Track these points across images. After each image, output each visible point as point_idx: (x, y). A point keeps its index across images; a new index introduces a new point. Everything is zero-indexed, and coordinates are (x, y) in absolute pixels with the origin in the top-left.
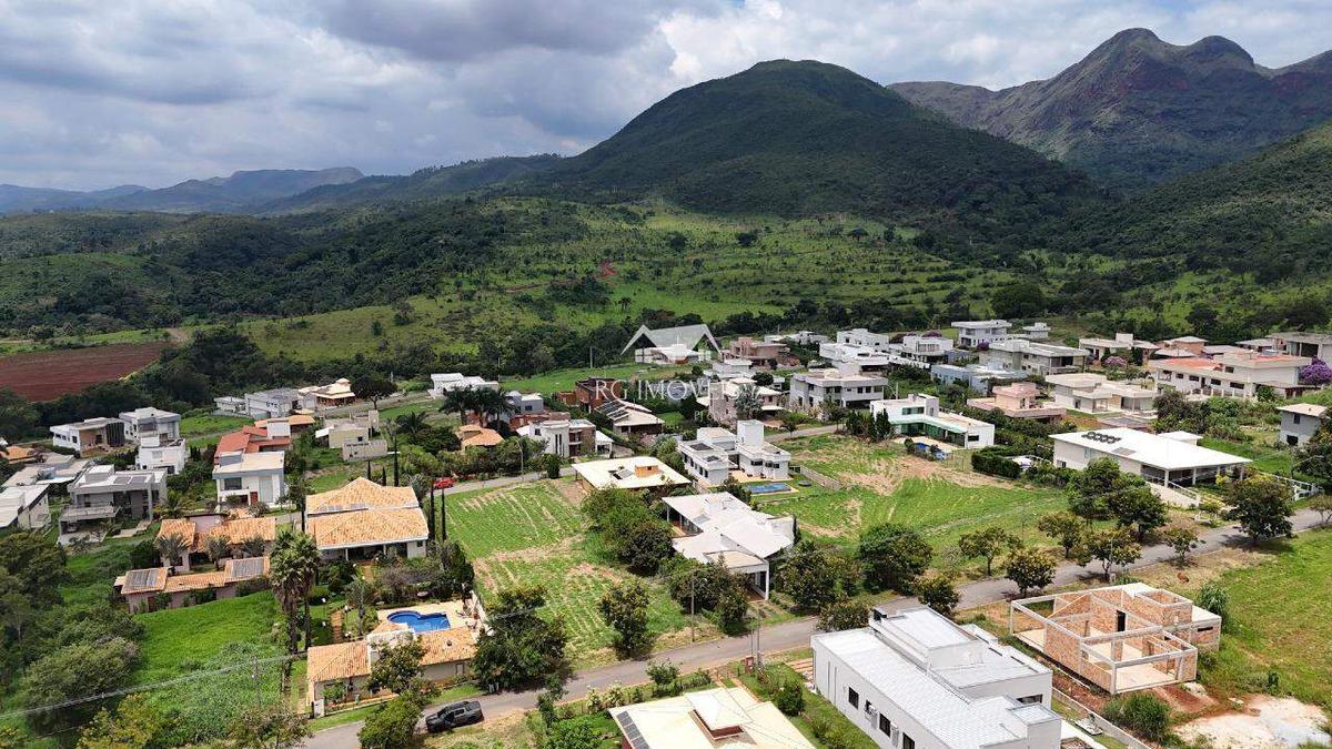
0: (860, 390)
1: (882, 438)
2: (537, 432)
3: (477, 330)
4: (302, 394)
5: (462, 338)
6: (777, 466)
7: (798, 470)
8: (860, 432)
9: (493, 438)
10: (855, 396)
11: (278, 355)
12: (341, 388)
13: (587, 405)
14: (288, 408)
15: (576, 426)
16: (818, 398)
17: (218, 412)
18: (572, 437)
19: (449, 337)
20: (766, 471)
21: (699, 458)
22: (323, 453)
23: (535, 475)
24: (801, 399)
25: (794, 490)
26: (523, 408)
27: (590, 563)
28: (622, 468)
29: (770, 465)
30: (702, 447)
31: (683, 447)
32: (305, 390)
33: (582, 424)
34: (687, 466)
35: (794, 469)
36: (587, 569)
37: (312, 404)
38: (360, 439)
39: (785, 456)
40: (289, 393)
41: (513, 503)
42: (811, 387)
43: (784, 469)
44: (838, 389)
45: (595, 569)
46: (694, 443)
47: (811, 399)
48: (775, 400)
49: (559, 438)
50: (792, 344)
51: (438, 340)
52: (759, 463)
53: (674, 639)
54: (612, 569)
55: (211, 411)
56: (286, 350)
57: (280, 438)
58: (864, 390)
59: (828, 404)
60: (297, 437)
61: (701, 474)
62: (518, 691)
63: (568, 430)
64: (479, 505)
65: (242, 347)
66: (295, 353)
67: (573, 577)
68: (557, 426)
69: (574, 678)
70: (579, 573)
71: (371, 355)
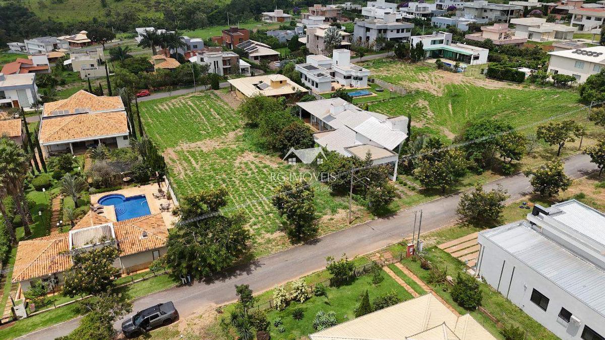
0: (398, 31)
1: (419, 60)
2: (202, 60)
3: (162, 5)
4: (60, 40)
5: (153, 9)
6: (361, 79)
7: (373, 81)
8: (404, 56)
9: (174, 64)
10: (395, 35)
11: (48, 19)
12: (82, 37)
13: (230, 44)
14: (51, 48)
15: (226, 56)
16: (373, 36)
17: (9, 52)
18: (225, 62)
19: (146, 9)
20: (353, 82)
21: (311, 75)
22: (69, 74)
23: (203, 88)
24: (361, 38)
25: (374, 95)
26: (192, 47)
27: (251, 151)
28: (261, 82)
29: (356, 78)
30: (311, 68)
31: (299, 68)
32: (62, 38)
33: (231, 55)
34: (303, 80)
35: (371, 80)
36: (250, 157)
37: (66, 46)
38: (92, 65)
39: (366, 72)
40: (53, 40)
41: (191, 106)
42: (368, 29)
43: (365, 81)
44: (385, 31)
45: (256, 157)
46: (304, 65)
47: (368, 38)
48: (346, 38)
49: (216, 63)
51: (140, 10)
52: (349, 77)
53: (333, 221)
54: (268, 156)
55: (6, 51)
56: (51, 16)
57: (42, 65)
58: (400, 31)
59: (379, 40)
60: (54, 65)
61: (313, 85)
62: (209, 281)
63: (222, 58)
64: (167, 108)
65: (25, 14)
66: (58, 18)
67: (241, 163)
68: (215, 56)
69: (257, 265)
70: (245, 160)
71: (102, 18)
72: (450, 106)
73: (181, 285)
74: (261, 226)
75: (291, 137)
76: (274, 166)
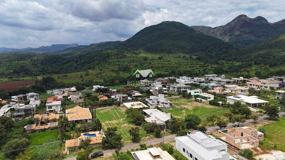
1: (190, 98)
2: (116, 97)
3: (103, 77)
5: (99, 79)
6: (167, 104)
7: (172, 105)
8: (185, 97)
9: (106, 98)
10: (184, 90)
11: (60, 82)
12: (73, 89)
13: (126, 92)
14: (62, 93)
15: (124, 96)
16: (176, 90)
17: (47, 94)
19: (97, 78)
20: (165, 105)
21: (150, 102)
22: (70, 102)
23: (115, 106)
24: (172, 90)
25: (171, 109)
26: (112, 93)
27: (127, 123)
28: (134, 104)
30: (151, 100)
31: (147, 100)
32: (66, 89)
34: (148, 104)
35: (171, 104)
36: (126, 125)
37: (67, 92)
38: (77, 99)
39: (169, 102)
40: (62, 90)
41: (110, 111)
42: (174, 87)
43: (169, 104)
44: (180, 88)
45: (128, 125)
46: (149, 99)
47: (174, 90)
48: (167, 90)
49: (120, 98)
50: (170, 79)
51: (94, 79)
52: (163, 103)
53: (145, 139)
54: (132, 125)
56: (62, 81)
57: (60, 99)
58: (186, 88)
59: (178, 91)
60: (64, 98)
61: (151, 105)
62: (111, 149)
63: (122, 97)
64: (103, 112)
65: (53, 80)
66: (64, 81)
68: (120, 96)
69: (123, 147)
70: (124, 125)
71: (80, 82)
73: (104, 150)
74: (126, 140)
76: (133, 127)
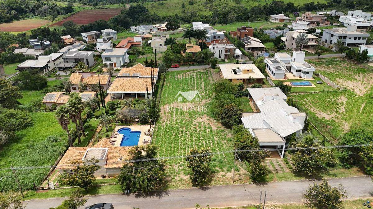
0: (355, 38)
1: (362, 62)
2: (214, 48)
3: (214, 7)
4: (154, 27)
5: (208, 10)
6: (308, 73)
7: (318, 75)
8: (352, 59)
10: (352, 41)
11: (154, 14)
12: (164, 26)
13: (239, 37)
15: (228, 47)
16: (335, 40)
18: (226, 51)
19: (205, 9)
20: (302, 75)
21: (272, 66)
22: (149, 49)
23: (207, 66)
24: (326, 40)
25: (313, 86)
26: (217, 37)
27: (207, 115)
28: (238, 68)
29: (304, 73)
30: (275, 62)
31: (268, 61)
32: (155, 26)
33: (231, 46)
34: (267, 70)
35: (316, 74)
36: (204, 119)
37: (156, 30)
39: (313, 69)
40: (150, 26)
41: (194, 78)
42: (332, 35)
43: (311, 75)
44: (345, 37)
45: (208, 120)
46: (272, 59)
47: (331, 41)
49: (220, 51)
50: (328, 16)
51: (201, 10)
52: (300, 71)
53: (225, 177)
54: (215, 121)
55: (129, 31)
56: (156, 12)
57: (138, 42)
58: (357, 38)
59: (339, 44)
61: (272, 73)
62: (138, 196)
63: (225, 48)
65: (144, 10)
66: (159, 13)
67: (197, 122)
68: (220, 47)
69: (167, 194)
70: (201, 120)
71: (180, 14)
72: (363, 105)
73: (124, 194)
74: (184, 168)
75: (227, 113)
76: (215, 128)
